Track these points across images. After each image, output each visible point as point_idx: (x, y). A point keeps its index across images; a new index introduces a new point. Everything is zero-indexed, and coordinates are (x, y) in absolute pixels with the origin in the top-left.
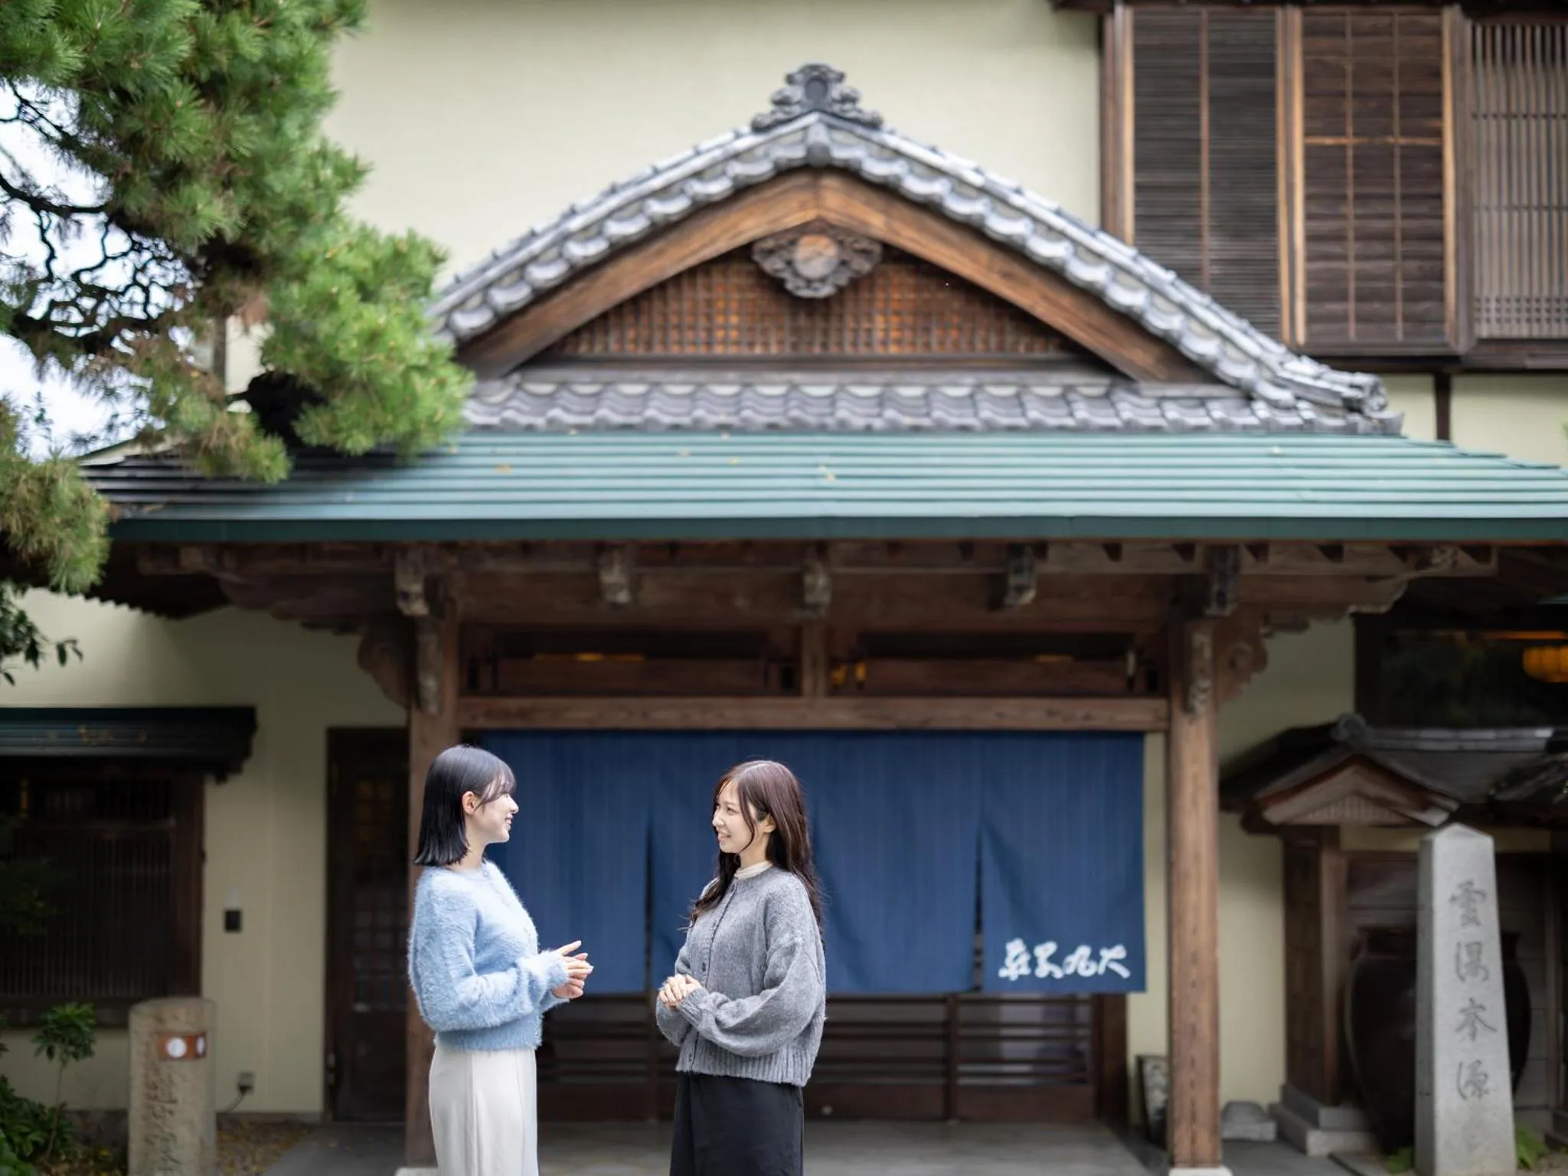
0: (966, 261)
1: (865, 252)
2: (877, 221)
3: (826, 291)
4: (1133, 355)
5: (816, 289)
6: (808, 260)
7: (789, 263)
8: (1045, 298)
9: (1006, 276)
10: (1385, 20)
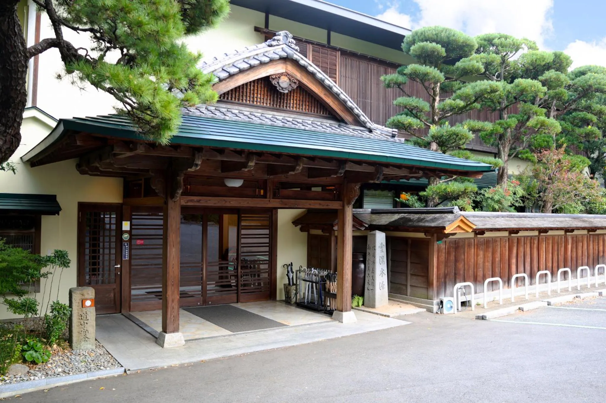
0: (317, 89)
1: (295, 83)
2: (299, 75)
3: (286, 92)
4: (348, 118)
5: (284, 91)
6: (282, 83)
7: (278, 83)
8: (332, 101)
9: (325, 94)
10: (327, 51)
